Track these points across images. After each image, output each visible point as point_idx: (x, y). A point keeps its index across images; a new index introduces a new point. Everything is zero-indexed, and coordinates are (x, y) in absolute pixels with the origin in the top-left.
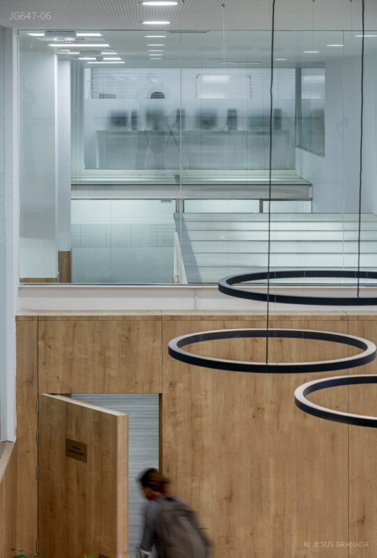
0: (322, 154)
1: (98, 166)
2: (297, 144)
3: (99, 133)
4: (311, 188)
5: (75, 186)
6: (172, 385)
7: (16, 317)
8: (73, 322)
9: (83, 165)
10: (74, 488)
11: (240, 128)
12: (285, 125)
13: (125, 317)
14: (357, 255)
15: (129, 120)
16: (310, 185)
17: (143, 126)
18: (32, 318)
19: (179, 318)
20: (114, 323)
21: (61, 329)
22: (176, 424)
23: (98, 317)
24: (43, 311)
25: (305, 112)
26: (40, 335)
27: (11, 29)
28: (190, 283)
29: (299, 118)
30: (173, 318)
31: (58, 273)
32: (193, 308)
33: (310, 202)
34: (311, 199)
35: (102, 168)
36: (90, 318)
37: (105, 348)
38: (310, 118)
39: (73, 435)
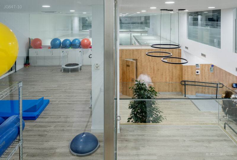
0: (149, 28)
2: (145, 26)
4: (147, 32)
6: (139, 58)
7: (119, 49)
8: (126, 50)
10: (128, 70)
18: (121, 50)
21: (125, 51)
22: (139, 63)
33: (147, 34)
36: (128, 50)
37: (130, 53)
39: (128, 64)
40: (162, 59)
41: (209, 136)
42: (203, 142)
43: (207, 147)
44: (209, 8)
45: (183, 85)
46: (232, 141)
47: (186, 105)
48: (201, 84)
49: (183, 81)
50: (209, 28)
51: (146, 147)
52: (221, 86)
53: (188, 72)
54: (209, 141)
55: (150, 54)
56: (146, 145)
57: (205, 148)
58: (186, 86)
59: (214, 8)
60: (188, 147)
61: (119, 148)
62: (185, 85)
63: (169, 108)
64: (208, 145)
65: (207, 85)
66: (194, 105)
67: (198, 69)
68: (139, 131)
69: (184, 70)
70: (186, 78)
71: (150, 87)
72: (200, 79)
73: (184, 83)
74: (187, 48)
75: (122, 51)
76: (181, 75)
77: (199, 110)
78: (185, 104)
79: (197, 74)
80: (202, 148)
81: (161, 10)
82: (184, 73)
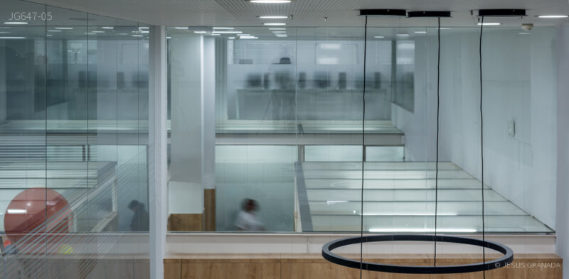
0: (411, 110)
1: (238, 117)
2: (393, 100)
3: (239, 91)
4: (403, 137)
5: (220, 135)
7: (165, 260)
8: (210, 264)
9: (226, 116)
11: (349, 88)
12: (383, 86)
13: (251, 260)
14: (435, 203)
15: (263, 83)
16: (403, 134)
17: (273, 86)
19: (294, 261)
20: (242, 265)
21: (200, 269)
23: (229, 260)
24: (186, 254)
25: (399, 77)
26: (183, 274)
27: (159, 27)
28: (304, 232)
29: (394, 82)
30: (289, 261)
31: (204, 209)
32: (305, 252)
33: (402, 148)
34: (403, 145)
35: (241, 118)
36: (223, 261)
38: (402, 82)
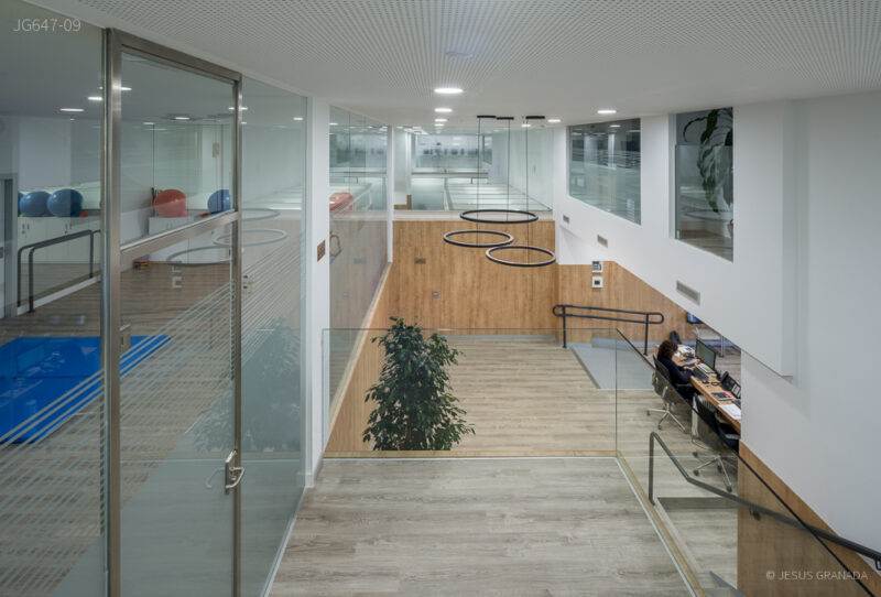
0: (491, 164)
2: (484, 160)
5: (413, 174)
7: (393, 221)
9: (415, 167)
16: (487, 174)
17: (434, 154)
18: (397, 222)
24: (401, 219)
25: (486, 151)
27: (392, 127)
28: (450, 210)
29: (484, 153)
31: (407, 202)
32: (451, 218)
34: (488, 179)
35: (421, 167)
39: (419, 257)
40: (487, 253)
41: (582, 498)
42: (558, 520)
43: (565, 540)
44: (601, 112)
45: (560, 315)
46: (647, 518)
47: (564, 372)
48: (605, 314)
49: (559, 306)
50: (614, 169)
51: (376, 543)
52: (658, 318)
53: (571, 283)
54: (578, 518)
55: (454, 239)
56: (379, 536)
57: (559, 544)
58: (568, 319)
59: (614, 112)
60: (508, 541)
61: (290, 546)
62: (564, 316)
63: (517, 380)
64: (569, 535)
65: (623, 316)
66: (584, 372)
67: (599, 274)
68: (375, 481)
69: (560, 277)
70: (566, 298)
71: (434, 337)
72: (604, 300)
73: (561, 312)
74: (566, 219)
75: (399, 225)
76: (555, 291)
77: (597, 386)
78: (561, 370)
79: (594, 286)
80: (549, 544)
81: (479, 117)
82: (560, 285)
